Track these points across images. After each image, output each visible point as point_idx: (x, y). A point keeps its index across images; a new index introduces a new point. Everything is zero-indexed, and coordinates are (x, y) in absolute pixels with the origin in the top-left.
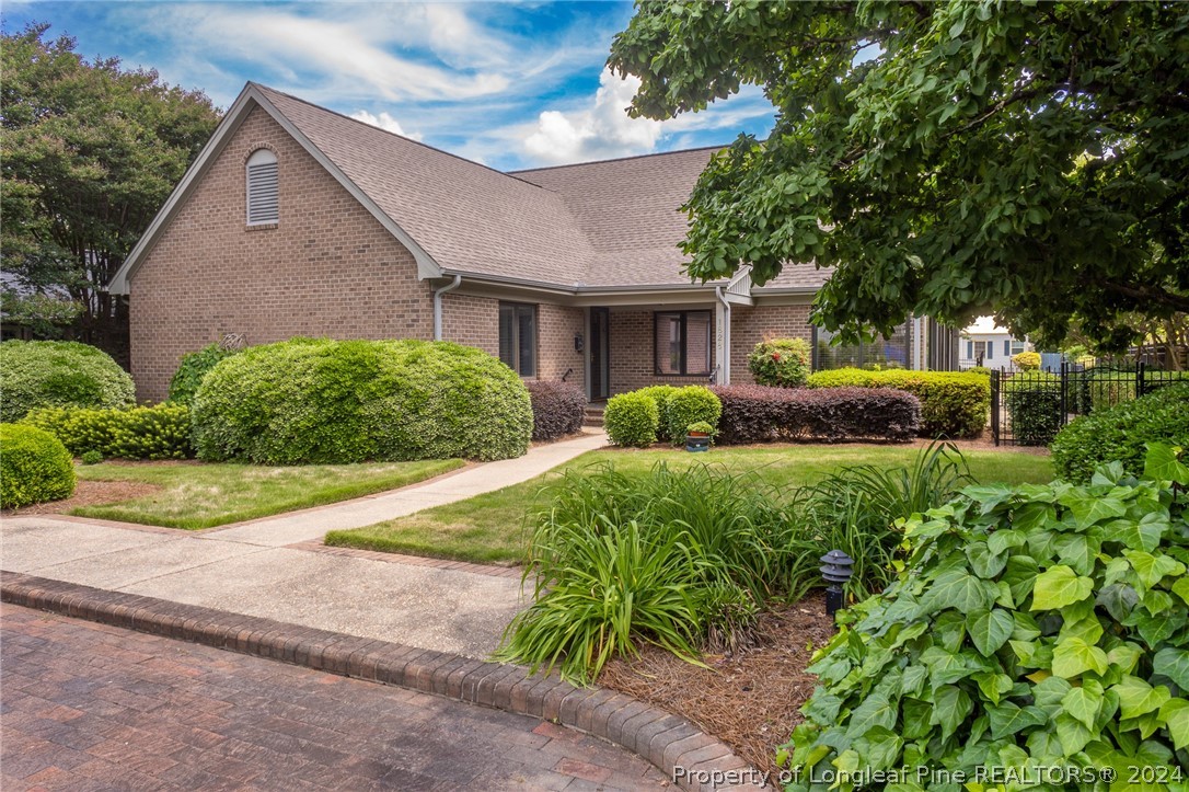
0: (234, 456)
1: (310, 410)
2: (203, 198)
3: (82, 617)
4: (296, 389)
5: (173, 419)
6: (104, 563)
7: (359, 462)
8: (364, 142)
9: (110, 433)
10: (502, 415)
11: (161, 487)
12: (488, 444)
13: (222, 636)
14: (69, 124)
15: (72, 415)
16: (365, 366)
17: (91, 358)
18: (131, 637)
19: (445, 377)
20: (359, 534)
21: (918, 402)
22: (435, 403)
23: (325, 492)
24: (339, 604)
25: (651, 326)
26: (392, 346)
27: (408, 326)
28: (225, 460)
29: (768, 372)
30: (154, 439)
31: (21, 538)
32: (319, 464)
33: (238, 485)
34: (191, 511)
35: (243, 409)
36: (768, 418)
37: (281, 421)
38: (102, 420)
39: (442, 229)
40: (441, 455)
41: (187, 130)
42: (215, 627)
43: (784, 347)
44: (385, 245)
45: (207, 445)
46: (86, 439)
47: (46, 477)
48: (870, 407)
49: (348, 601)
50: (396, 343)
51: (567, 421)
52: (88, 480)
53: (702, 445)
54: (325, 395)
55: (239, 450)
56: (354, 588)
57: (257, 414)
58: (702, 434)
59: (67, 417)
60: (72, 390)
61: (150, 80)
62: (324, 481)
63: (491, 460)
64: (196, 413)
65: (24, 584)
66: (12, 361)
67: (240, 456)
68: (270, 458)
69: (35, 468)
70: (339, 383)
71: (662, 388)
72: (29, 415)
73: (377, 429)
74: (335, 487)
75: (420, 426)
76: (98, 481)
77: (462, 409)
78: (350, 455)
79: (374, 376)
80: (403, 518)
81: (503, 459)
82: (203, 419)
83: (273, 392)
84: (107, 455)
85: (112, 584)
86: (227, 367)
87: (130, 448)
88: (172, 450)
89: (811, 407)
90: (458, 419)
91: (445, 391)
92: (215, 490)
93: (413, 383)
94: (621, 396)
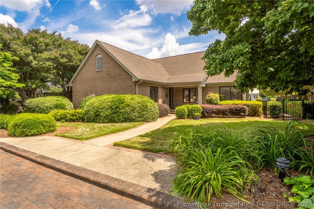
0: (93, 121)
1: (109, 111)
2: (87, 65)
3: (50, 168)
4: (106, 106)
5: (80, 113)
6: (58, 151)
7: (120, 122)
8: (120, 52)
9: (67, 116)
10: (152, 111)
11: (77, 128)
12: (149, 118)
13: (85, 178)
14: (60, 51)
15: (59, 112)
16: (121, 101)
17: (64, 100)
18: (61, 176)
19: (140, 103)
20: (122, 143)
21: (247, 109)
22: (137, 109)
23: (113, 130)
24: (119, 167)
25: (182, 92)
26: (127, 96)
27: (130, 92)
28: (91, 122)
29: (210, 102)
30: (76, 117)
31: (41, 142)
32: (111, 123)
33: (93, 128)
34: (82, 135)
35: (94, 110)
36: (213, 112)
37: (103, 113)
38: (65, 113)
39: (137, 70)
40: (139, 121)
41: (84, 52)
42: (83, 175)
43: (214, 96)
44: (125, 74)
45: (87, 118)
46: (62, 117)
47: (50, 127)
48: (236, 109)
49: (121, 166)
50: (128, 95)
51: (166, 113)
52: (61, 127)
53: (198, 118)
54: (113, 107)
55: (94, 120)
56: (122, 161)
57: (98, 111)
58: (198, 116)
59: (58, 112)
60: (60, 106)
61: (77, 42)
62: (113, 127)
63: (150, 122)
64: (85, 111)
65: (37, 157)
66: (48, 100)
67: (94, 121)
68: (101, 122)
69: (47, 124)
70: (116, 104)
71: (187, 105)
72: (51, 112)
73: (124, 115)
74: (115, 129)
75: (134, 114)
76: (63, 127)
77: (143, 111)
78: (118, 121)
79: (123, 103)
80: (132, 138)
81: (152, 122)
82: (86, 113)
83: (101, 107)
84: (66, 121)
85: (59, 158)
86: (91, 101)
87: (71, 119)
88: (80, 120)
89: (222, 110)
90: (142, 112)
91: (139, 106)
92: (88, 130)
93: (132, 104)
94: (179, 107)
